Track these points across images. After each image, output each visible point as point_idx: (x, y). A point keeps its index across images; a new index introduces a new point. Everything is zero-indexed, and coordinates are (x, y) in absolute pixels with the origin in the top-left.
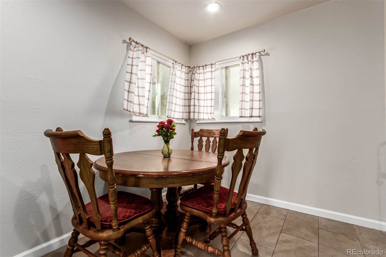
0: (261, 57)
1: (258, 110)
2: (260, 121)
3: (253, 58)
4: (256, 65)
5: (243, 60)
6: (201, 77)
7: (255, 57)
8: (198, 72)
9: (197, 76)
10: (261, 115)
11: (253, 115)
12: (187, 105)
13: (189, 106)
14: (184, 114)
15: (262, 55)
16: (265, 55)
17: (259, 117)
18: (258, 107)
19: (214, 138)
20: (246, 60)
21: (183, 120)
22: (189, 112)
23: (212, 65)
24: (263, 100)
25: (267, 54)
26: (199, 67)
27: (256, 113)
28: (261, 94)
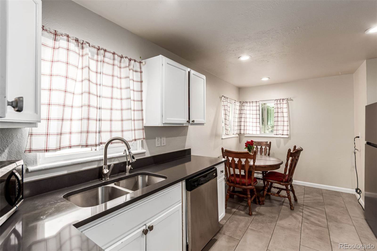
0: (288, 101)
1: (287, 131)
2: (288, 137)
3: (283, 101)
4: (285, 106)
5: (277, 102)
6: (248, 108)
7: (285, 101)
8: (246, 105)
9: (245, 108)
10: (288, 134)
11: (284, 134)
12: (239, 125)
13: (240, 126)
14: (238, 131)
15: (289, 100)
16: (290, 100)
17: (287, 135)
18: (287, 130)
19: (261, 146)
20: (279, 102)
21: (237, 134)
22: (240, 130)
23: (256, 102)
24: (289, 126)
25: (292, 100)
26: (247, 102)
27: (285, 133)
28: (288, 122)
